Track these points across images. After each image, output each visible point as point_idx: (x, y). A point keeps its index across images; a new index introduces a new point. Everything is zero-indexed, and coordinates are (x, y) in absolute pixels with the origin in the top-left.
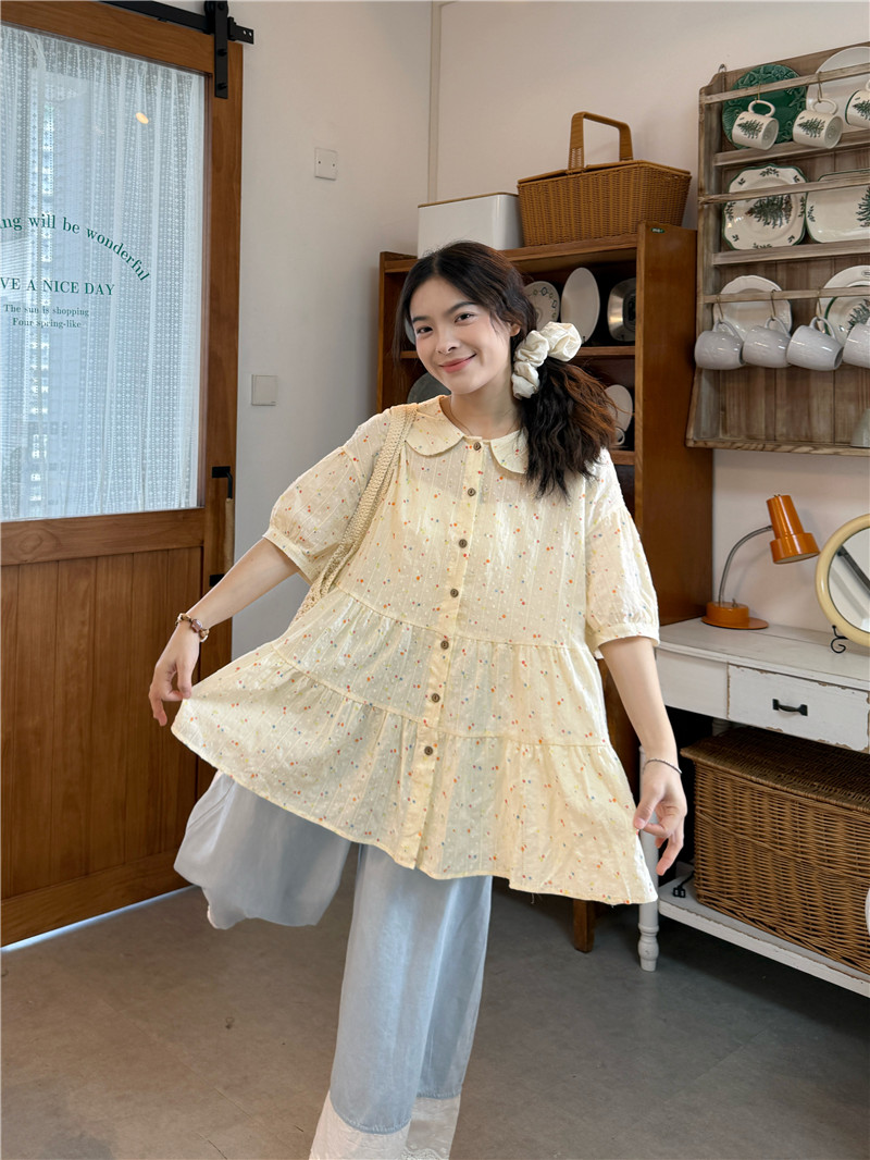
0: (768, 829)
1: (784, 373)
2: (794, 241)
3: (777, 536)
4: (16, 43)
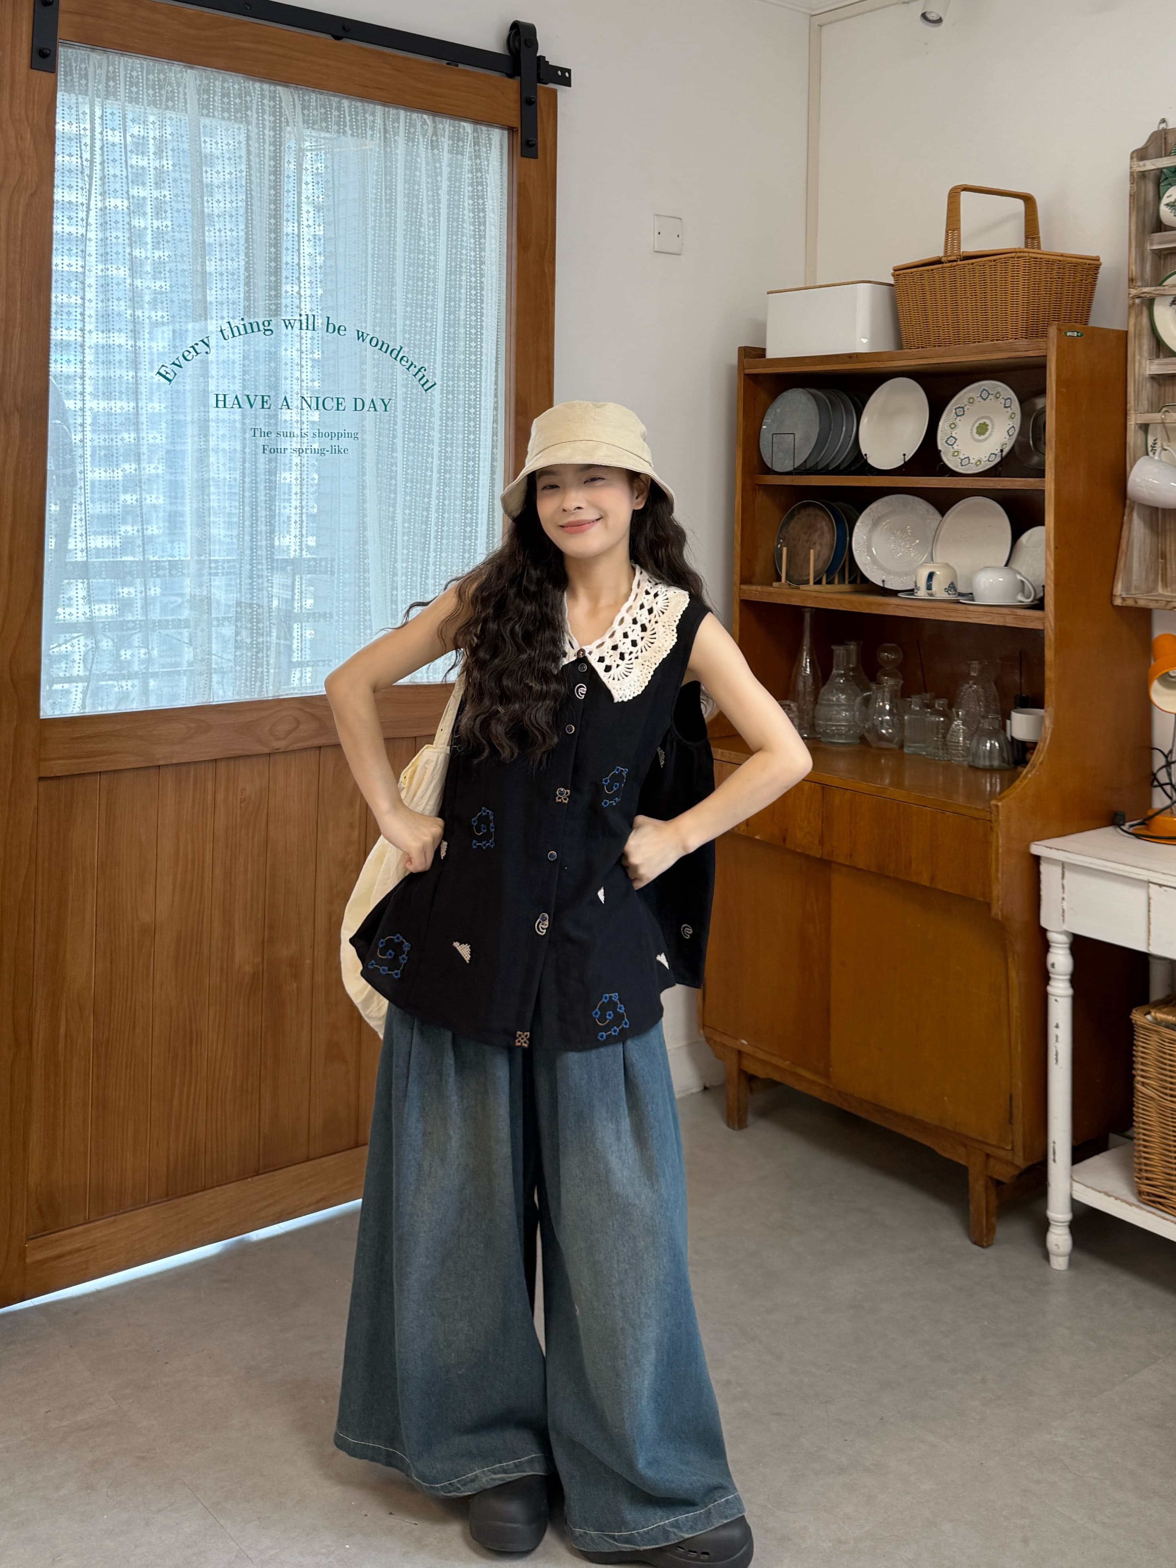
4: (266, 101)
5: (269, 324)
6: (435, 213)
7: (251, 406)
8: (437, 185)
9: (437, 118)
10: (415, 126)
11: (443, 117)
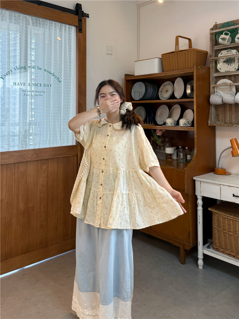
0: (232, 229)
1: (234, 105)
2: (236, 69)
3: (233, 149)
4: (24, 18)
5: (25, 67)
7: (22, 85)
11: (62, 23)
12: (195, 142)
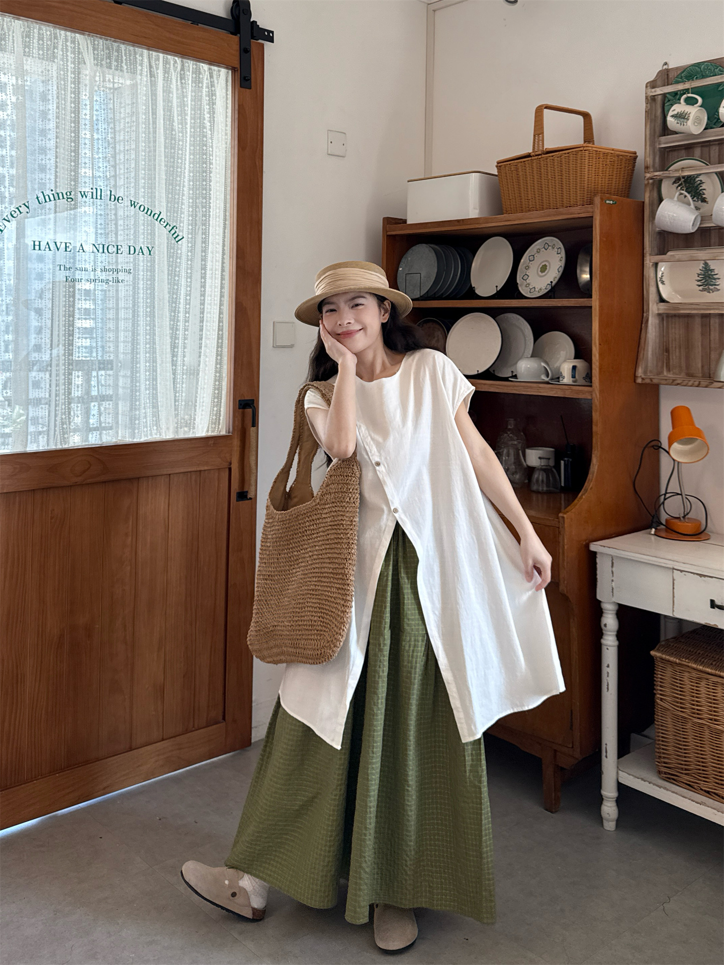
1: (718, 319)
4: (68, 44)
5: (70, 194)
6: (183, 122)
7: (58, 249)
8: (184, 104)
9: (184, 60)
10: (169, 64)
11: (188, 59)
12: (594, 434)
